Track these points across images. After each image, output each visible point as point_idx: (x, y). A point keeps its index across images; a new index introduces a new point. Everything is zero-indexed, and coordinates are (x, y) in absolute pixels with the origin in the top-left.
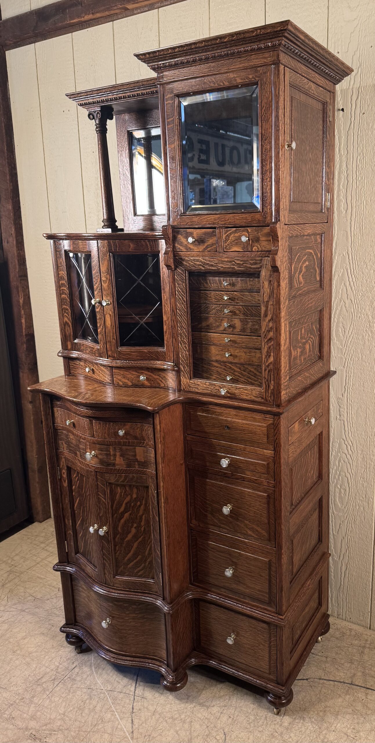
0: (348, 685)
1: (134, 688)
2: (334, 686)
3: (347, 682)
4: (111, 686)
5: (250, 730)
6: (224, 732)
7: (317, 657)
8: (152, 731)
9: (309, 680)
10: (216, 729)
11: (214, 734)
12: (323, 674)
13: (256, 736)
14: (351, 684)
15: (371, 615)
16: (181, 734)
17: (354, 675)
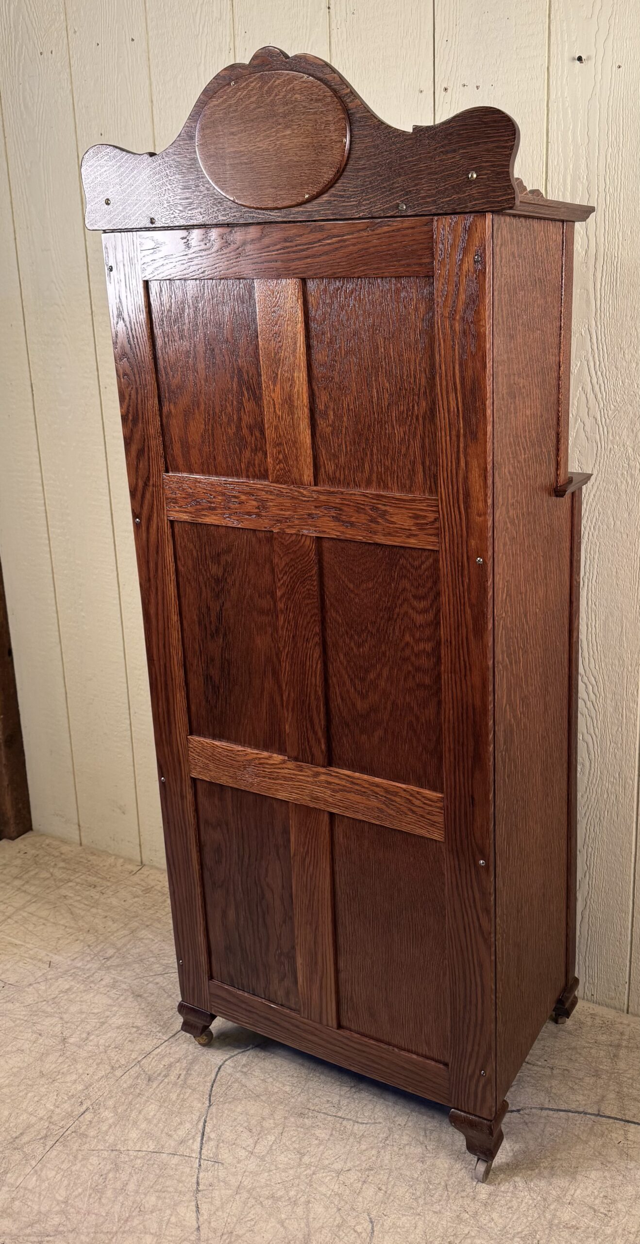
0: (592, 1117)
1: (199, 1145)
2: (567, 1120)
3: (589, 1111)
4: (155, 1142)
5: (418, 1211)
6: (370, 1219)
7: (535, 1068)
8: (236, 1223)
9: (521, 1112)
10: (355, 1214)
11: (352, 1223)
12: (547, 1100)
13: (429, 1221)
14: (598, 1115)
15: (629, 989)
16: (291, 1228)
17: (603, 1097)
